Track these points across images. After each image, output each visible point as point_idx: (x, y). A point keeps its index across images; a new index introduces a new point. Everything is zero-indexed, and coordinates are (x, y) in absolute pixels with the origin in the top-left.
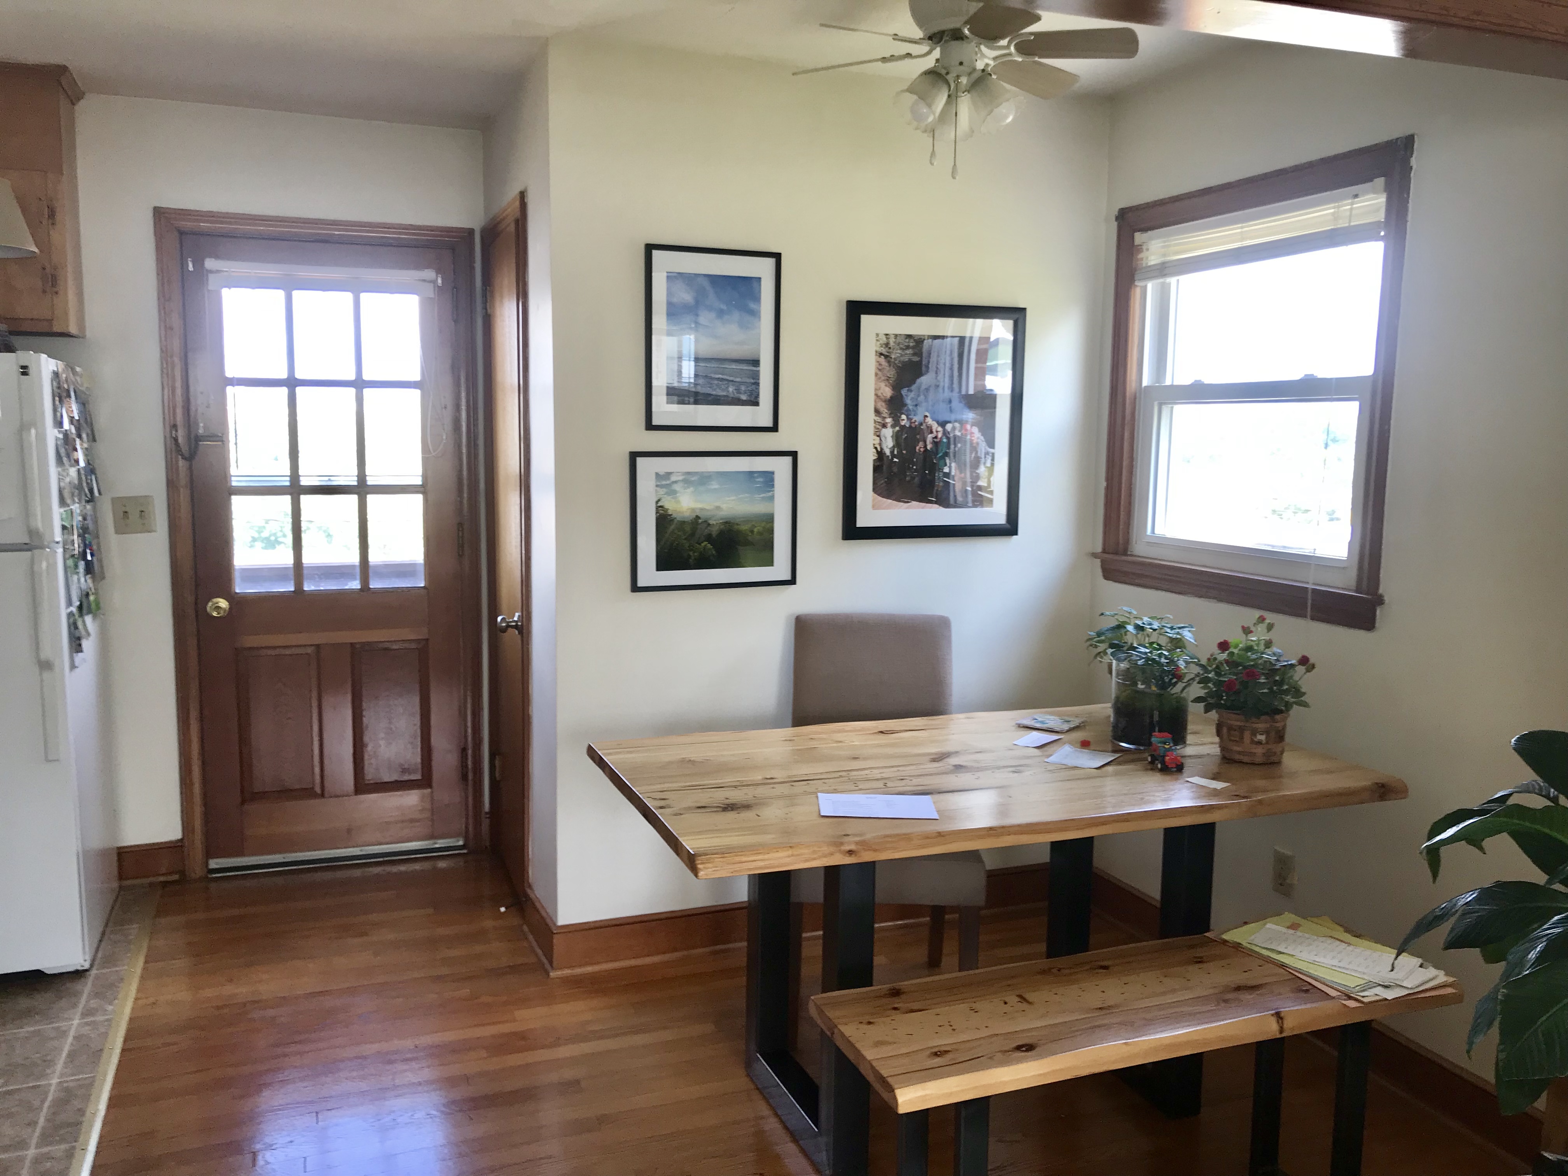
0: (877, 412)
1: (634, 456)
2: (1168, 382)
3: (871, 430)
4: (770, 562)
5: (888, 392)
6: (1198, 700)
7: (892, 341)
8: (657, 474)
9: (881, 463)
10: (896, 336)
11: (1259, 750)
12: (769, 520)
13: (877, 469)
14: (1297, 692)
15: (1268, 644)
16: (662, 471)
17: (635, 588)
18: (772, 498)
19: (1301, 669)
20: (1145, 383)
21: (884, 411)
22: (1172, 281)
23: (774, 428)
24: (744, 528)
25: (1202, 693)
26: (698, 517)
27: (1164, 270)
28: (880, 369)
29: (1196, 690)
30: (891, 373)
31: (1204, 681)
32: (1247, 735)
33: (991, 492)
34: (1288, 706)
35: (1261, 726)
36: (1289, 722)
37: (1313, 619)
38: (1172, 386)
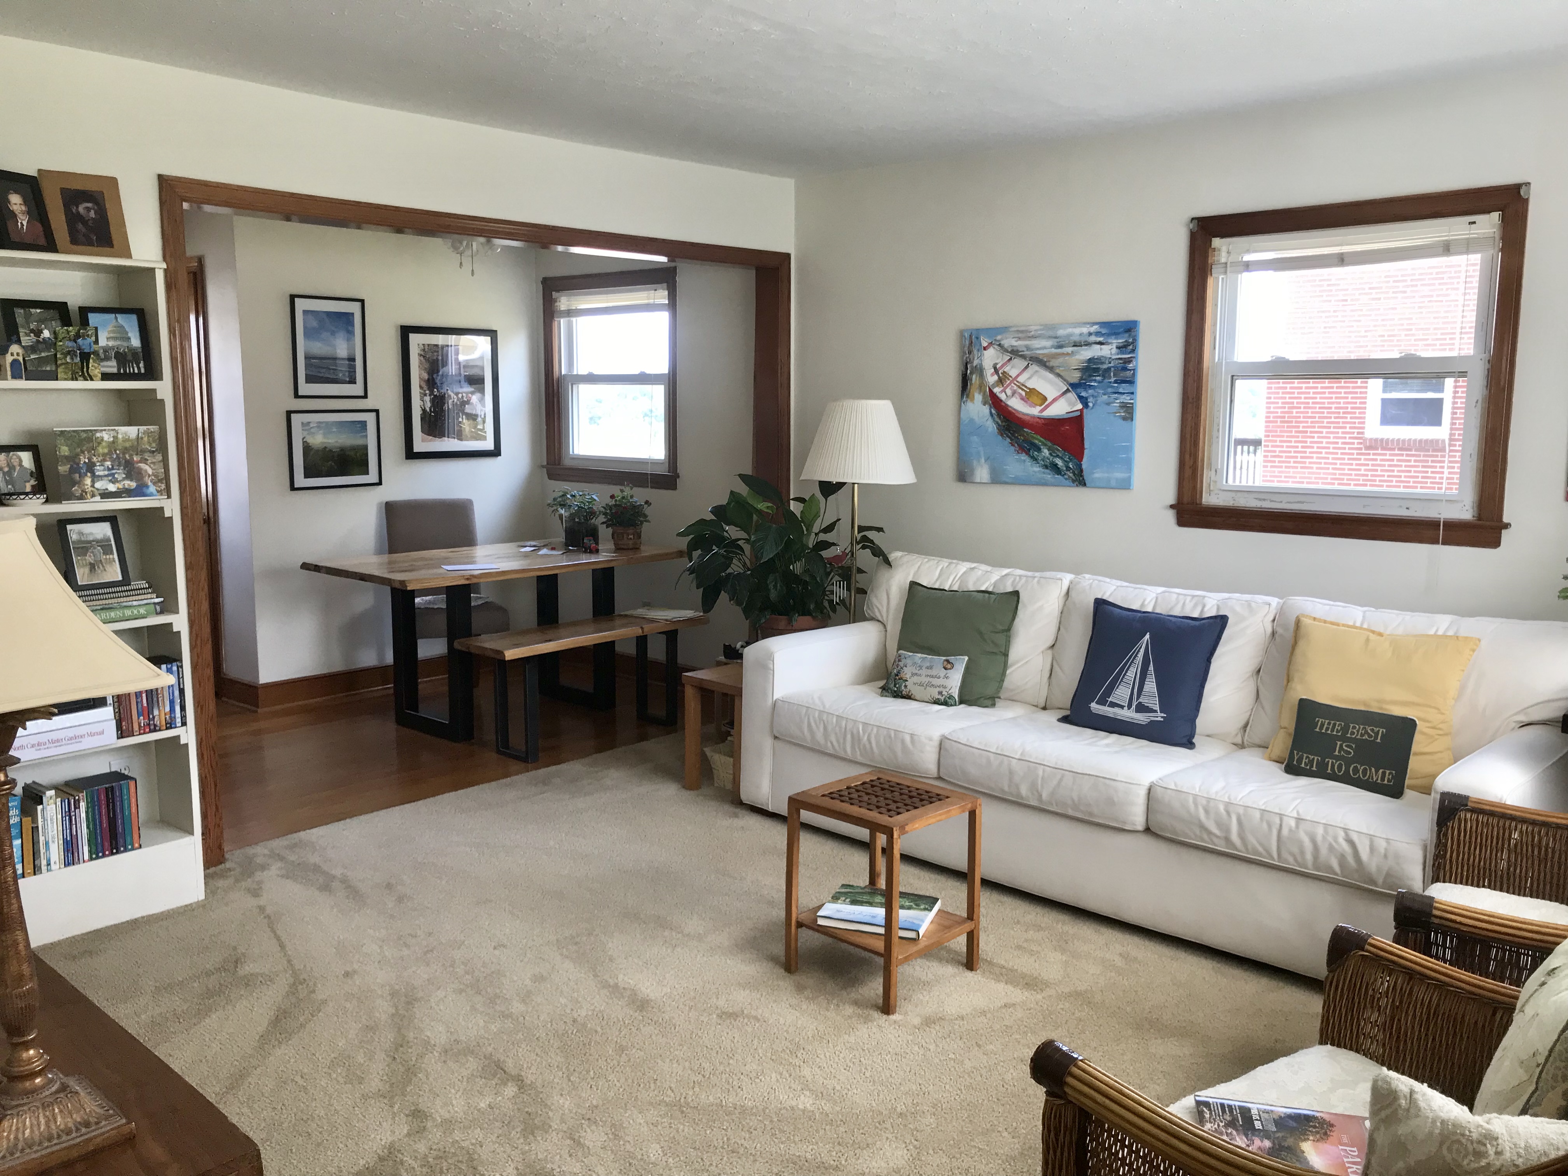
0: (421, 387)
1: (289, 413)
2: (575, 373)
3: (419, 398)
4: (367, 472)
5: (426, 376)
6: (603, 523)
7: (426, 347)
8: (302, 423)
9: (424, 415)
10: (429, 345)
11: (631, 542)
12: (366, 448)
13: (423, 419)
14: (645, 516)
15: (632, 497)
16: (305, 421)
17: (293, 488)
18: (366, 436)
19: (646, 506)
20: (563, 373)
21: (425, 387)
22: (574, 319)
23: (365, 396)
24: (352, 453)
25: (605, 520)
26: (326, 448)
27: (569, 313)
28: (421, 363)
29: (602, 518)
30: (427, 366)
31: (605, 514)
32: (625, 536)
33: (485, 432)
34: (642, 523)
35: (631, 531)
36: (643, 529)
37: (652, 487)
38: (577, 375)
